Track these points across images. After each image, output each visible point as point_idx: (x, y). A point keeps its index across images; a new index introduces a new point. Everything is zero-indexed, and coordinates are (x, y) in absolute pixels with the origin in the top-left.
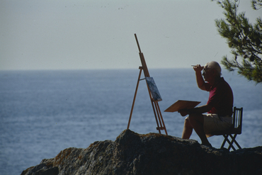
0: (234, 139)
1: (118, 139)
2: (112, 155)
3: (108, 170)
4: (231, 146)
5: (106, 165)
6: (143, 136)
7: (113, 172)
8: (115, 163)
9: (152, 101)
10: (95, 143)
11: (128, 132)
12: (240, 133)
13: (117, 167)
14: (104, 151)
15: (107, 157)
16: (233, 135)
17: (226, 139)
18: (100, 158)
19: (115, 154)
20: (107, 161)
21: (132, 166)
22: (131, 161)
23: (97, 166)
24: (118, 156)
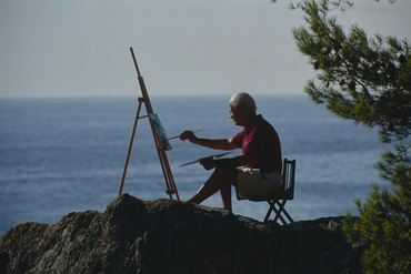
0: (282, 206)
1: (110, 209)
2: (100, 234)
3: (94, 256)
4: (278, 216)
5: (91, 249)
6: (150, 204)
7: (104, 259)
8: (105, 246)
9: (159, 150)
10: (70, 215)
11: (127, 198)
12: (291, 198)
13: (109, 251)
14: (87, 227)
15: (92, 236)
16: (281, 201)
17: (272, 208)
18: (80, 238)
19: (106, 232)
20: (92, 242)
21: (134, 249)
22: (133, 241)
23: (75, 249)
24: (111, 233)
